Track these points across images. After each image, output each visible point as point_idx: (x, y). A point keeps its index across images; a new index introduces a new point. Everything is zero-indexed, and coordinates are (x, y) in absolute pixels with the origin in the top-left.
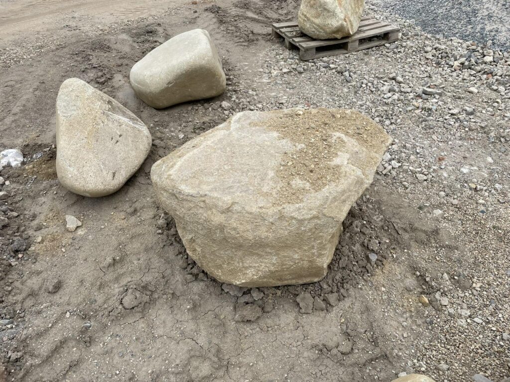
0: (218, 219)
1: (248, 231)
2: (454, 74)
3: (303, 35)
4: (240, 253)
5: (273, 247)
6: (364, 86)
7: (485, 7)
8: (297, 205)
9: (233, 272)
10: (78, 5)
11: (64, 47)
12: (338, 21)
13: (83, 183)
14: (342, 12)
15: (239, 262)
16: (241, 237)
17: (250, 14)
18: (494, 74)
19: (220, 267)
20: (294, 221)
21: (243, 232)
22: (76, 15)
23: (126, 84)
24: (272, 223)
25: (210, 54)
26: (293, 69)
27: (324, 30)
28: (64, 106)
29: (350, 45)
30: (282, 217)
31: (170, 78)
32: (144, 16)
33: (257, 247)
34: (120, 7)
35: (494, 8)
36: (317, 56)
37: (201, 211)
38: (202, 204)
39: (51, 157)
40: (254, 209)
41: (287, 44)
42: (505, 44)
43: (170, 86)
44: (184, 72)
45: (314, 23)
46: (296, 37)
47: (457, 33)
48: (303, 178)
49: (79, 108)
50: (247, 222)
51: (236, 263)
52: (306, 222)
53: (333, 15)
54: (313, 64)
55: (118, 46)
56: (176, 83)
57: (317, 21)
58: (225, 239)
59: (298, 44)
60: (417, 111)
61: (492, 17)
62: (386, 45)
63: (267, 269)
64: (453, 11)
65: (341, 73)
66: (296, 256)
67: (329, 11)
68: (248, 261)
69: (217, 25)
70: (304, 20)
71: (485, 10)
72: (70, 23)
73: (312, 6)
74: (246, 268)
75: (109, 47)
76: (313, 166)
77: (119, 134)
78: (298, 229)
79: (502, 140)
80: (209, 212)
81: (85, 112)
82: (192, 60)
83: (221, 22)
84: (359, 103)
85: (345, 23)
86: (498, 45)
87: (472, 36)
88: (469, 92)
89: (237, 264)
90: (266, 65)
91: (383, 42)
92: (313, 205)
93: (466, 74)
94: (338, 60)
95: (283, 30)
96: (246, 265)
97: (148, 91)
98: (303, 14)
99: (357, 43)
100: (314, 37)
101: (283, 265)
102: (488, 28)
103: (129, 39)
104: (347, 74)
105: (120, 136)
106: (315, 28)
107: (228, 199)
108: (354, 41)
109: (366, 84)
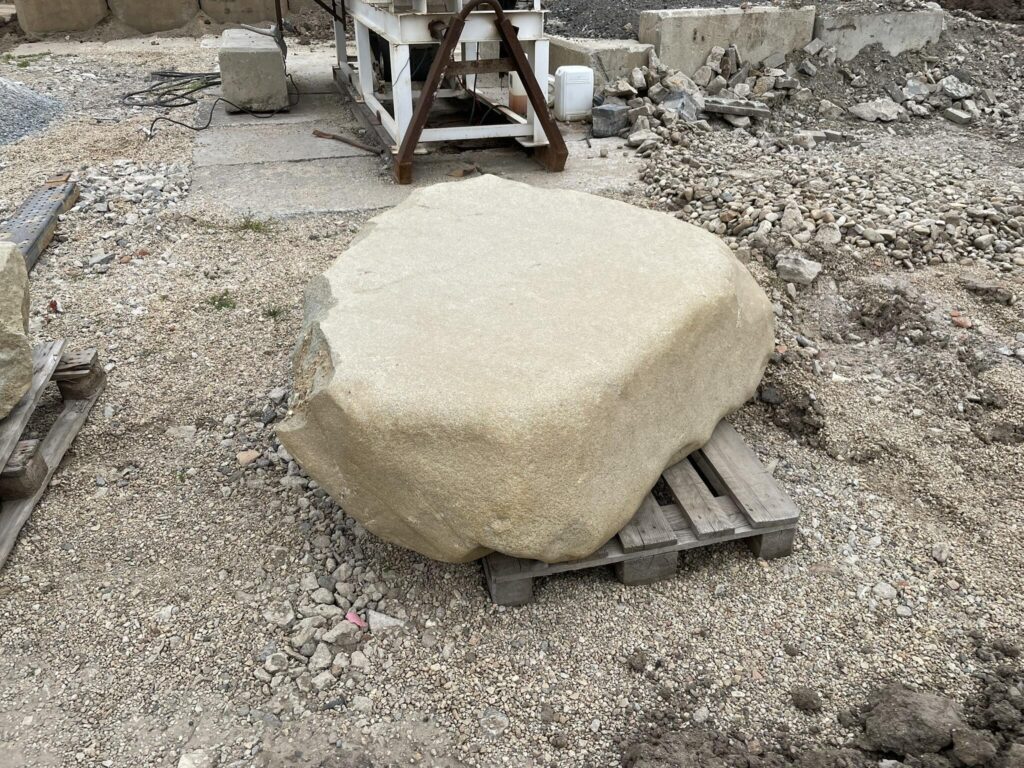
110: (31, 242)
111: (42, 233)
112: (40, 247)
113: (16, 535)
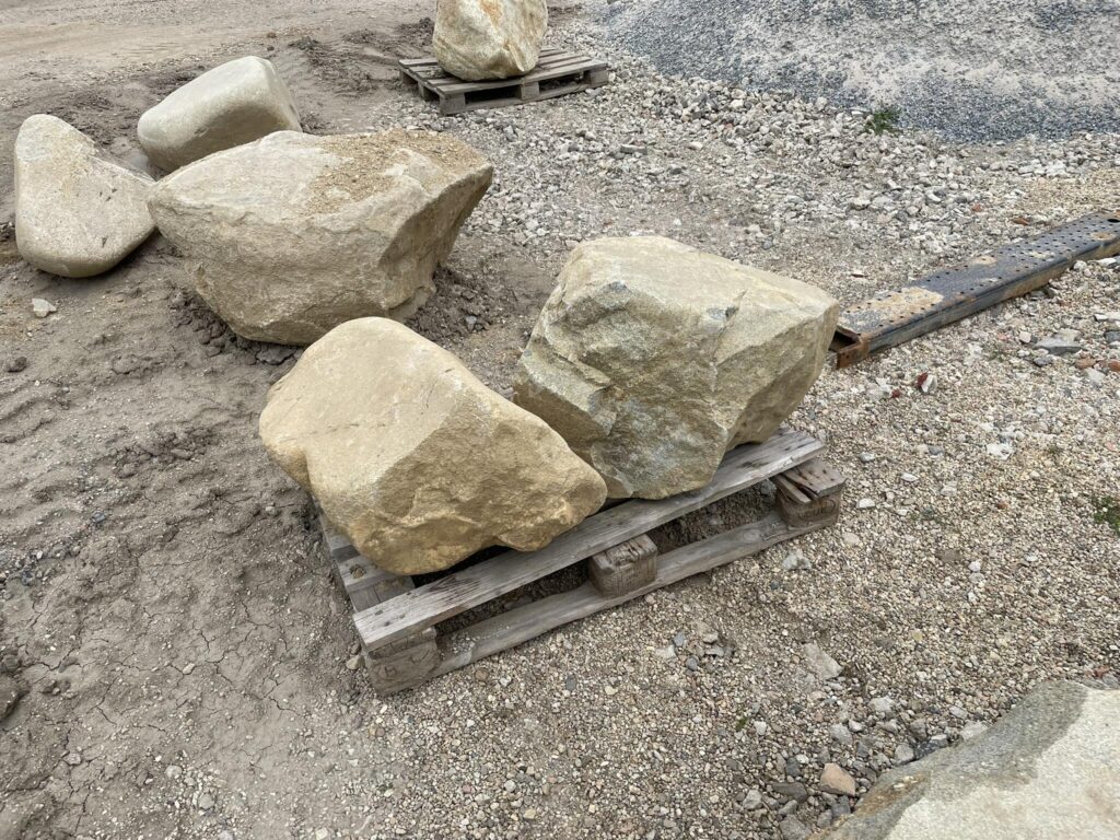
0: (229, 233)
1: (268, 246)
2: (680, 127)
3: (447, 75)
4: (262, 280)
5: (303, 269)
6: (532, 144)
7: (744, 26)
8: (330, 215)
9: (257, 310)
10: (52, 43)
11: (27, 105)
12: (494, 49)
13: (56, 248)
14: (499, 34)
15: (262, 294)
16: (260, 254)
17: (370, 51)
18: (735, 122)
19: (240, 306)
20: (326, 234)
21: (263, 248)
22: (48, 57)
23: (134, 150)
24: (299, 237)
25: (265, 86)
26: (426, 125)
27: (474, 64)
28: (27, 151)
29: (524, 91)
30: (310, 229)
31: (200, 122)
32: (175, 57)
33: (281, 270)
34: (131, 44)
35: (755, 27)
36: (470, 107)
37: (207, 226)
38: (208, 218)
39: (7, 237)
40: (276, 220)
41: (422, 90)
42: (766, 80)
43: (201, 135)
44: (222, 113)
45: (459, 53)
46: (434, 78)
47: (701, 71)
48: (340, 187)
49: (48, 151)
50: (266, 236)
51: (259, 295)
52: (344, 236)
53: (486, 38)
54: (460, 119)
55: (124, 100)
56: (210, 131)
57: (462, 49)
58: (240, 260)
59: (435, 89)
60: (602, 174)
61: (751, 40)
62: (588, 91)
63: (300, 302)
64: (702, 37)
65: (500, 128)
66: (337, 283)
67: (477, 33)
68: (276, 291)
69: (307, 68)
70: (442, 49)
71: (742, 31)
72: (38, 70)
73: (451, 26)
74: (274, 302)
75: (107, 102)
76: (357, 176)
77: (112, 187)
78: (334, 244)
79: (704, 198)
80: (218, 227)
81: (59, 156)
82: (233, 95)
83: (316, 63)
84: (519, 166)
85: (506, 52)
86: (757, 84)
87: (723, 72)
88: (690, 148)
89: (261, 297)
90: (380, 122)
91: (582, 87)
92: (351, 215)
93: (697, 126)
94: (503, 112)
95: (414, 69)
96: (273, 297)
97: (166, 145)
98: (439, 39)
99: (537, 87)
100: (463, 77)
101: (321, 297)
102: (745, 58)
103: (144, 88)
104: (509, 130)
105: (114, 190)
106: (461, 62)
107: (241, 209)
108: (530, 84)
109: (537, 143)
110: (1001, 282)
111: (1025, 277)
112: (1007, 293)
113: (551, 627)
